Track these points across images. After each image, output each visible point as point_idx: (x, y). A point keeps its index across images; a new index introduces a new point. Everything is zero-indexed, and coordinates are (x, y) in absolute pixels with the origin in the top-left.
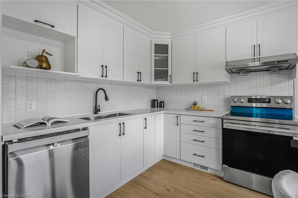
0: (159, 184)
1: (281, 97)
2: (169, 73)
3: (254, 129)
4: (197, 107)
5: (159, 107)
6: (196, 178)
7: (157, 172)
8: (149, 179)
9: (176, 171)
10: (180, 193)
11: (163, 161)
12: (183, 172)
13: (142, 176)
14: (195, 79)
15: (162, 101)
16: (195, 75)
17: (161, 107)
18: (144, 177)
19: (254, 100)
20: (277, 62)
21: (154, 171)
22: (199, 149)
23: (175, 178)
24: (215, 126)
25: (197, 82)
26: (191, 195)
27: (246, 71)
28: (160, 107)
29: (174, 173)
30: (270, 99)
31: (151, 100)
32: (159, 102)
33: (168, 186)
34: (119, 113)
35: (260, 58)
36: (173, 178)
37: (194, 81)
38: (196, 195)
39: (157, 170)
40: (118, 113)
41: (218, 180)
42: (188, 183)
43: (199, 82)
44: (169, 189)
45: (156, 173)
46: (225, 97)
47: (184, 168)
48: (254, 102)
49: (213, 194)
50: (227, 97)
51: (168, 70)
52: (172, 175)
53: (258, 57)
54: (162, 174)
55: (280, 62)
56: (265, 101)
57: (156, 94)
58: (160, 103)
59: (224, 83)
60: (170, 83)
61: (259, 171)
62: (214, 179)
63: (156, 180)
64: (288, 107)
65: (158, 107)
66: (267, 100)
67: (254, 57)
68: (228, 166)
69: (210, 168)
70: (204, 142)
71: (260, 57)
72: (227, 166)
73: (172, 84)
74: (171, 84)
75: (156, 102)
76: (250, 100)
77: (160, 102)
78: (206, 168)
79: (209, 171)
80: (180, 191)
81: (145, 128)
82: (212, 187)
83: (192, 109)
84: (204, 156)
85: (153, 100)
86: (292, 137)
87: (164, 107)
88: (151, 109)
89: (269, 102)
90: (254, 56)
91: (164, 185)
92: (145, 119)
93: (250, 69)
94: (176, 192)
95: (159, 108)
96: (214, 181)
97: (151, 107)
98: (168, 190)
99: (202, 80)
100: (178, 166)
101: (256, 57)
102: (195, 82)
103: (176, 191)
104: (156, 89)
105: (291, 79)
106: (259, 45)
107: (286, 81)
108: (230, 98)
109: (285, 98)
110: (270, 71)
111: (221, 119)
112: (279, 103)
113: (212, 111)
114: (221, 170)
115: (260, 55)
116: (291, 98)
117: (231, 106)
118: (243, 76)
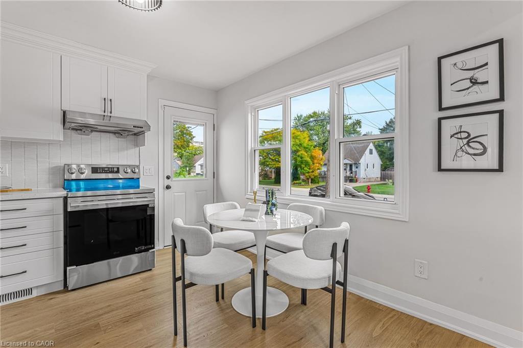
1: (129, 166)
19: (100, 169)
20: (133, 127)
27: (91, 129)
30: (118, 168)
35: (110, 116)
38: (39, 330)
41: (58, 296)
46: (52, 166)
50: (54, 166)
53: (109, 114)
55: (135, 127)
56: (114, 171)
59: (50, 143)
64: (135, 176)
66: (116, 170)
67: (103, 114)
68: (77, 266)
69: (37, 287)
70: (25, 245)
71: (111, 115)
72: (75, 267)
76: (95, 170)
78: (29, 291)
79: (35, 293)
84: (25, 272)
86: (148, 205)
89: (118, 172)
90: (105, 112)
93: (97, 128)
96: (52, 300)
101: (106, 114)
105: (137, 146)
106: (111, 100)
107: (132, 148)
108: (60, 166)
109: (134, 167)
110: (116, 135)
111: (62, 199)
112: (127, 173)
113: (28, 190)
114: (62, 278)
115: (111, 113)
116: (138, 167)
117: (65, 180)
118: (83, 136)
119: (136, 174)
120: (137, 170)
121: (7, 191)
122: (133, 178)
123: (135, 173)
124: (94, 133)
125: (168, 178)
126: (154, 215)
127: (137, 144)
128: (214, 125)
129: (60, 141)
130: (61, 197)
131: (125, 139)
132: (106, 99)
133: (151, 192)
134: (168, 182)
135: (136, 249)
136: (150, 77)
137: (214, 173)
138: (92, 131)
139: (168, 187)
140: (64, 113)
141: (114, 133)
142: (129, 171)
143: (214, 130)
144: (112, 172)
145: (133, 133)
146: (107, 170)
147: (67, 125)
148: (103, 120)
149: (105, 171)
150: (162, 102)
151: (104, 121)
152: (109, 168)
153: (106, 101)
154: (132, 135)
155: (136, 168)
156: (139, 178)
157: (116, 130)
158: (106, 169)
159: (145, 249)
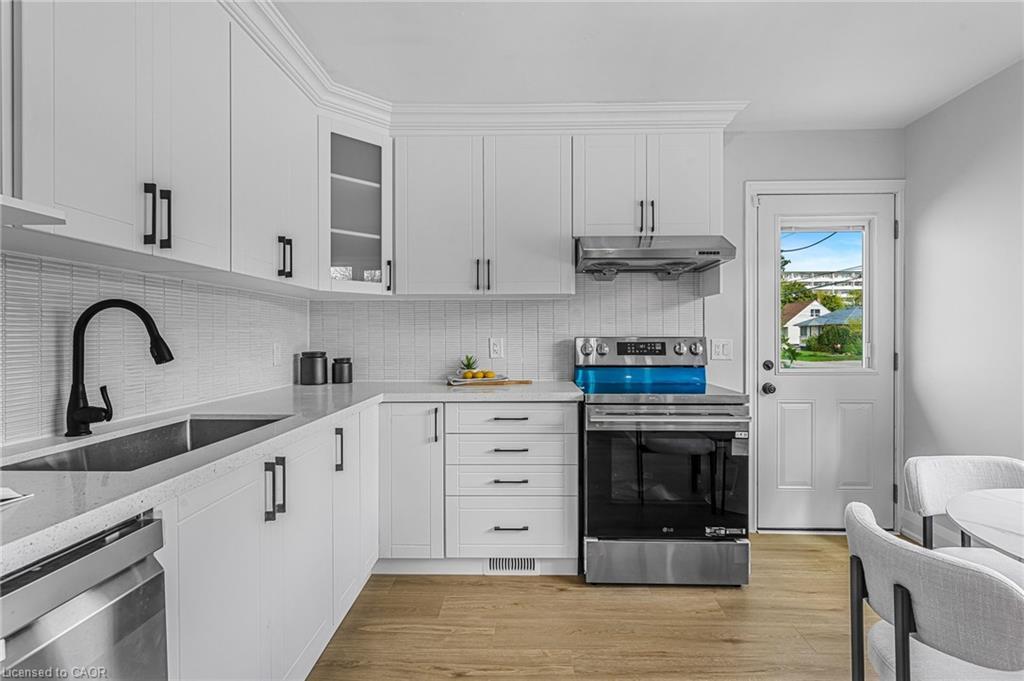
0: (419, 669)
1: (685, 339)
2: (386, 255)
3: (646, 423)
4: (482, 375)
5: (330, 380)
6: (516, 604)
7: (379, 629)
8: (367, 667)
9: (445, 603)
10: (500, 670)
11: (376, 581)
12: (465, 599)
13: (331, 665)
14: (483, 282)
15: (341, 357)
16: (483, 268)
17: (341, 382)
18: (340, 665)
19: (631, 347)
20: (700, 253)
21: (368, 629)
22: (510, 508)
23: (457, 625)
24: (558, 430)
25: (487, 292)
26: (534, 660)
27: (617, 267)
28: (334, 382)
29: (442, 612)
30: (663, 345)
31: (296, 356)
32: (330, 363)
33: (452, 662)
34: (191, 420)
35: (652, 237)
36: (449, 628)
37: (478, 288)
38: (549, 655)
39: (377, 621)
40: (188, 418)
41: (571, 588)
42: (505, 627)
43: (492, 292)
44: (460, 670)
45: (379, 633)
46: (557, 340)
47: (461, 584)
48: (631, 354)
49: (585, 634)
51: (380, 240)
52: (439, 618)
53: (650, 234)
54: (403, 628)
55: (704, 253)
56: (655, 350)
57: (310, 330)
58: (333, 365)
59: (554, 300)
60: (389, 288)
61: (672, 530)
62: (562, 590)
63: (394, 660)
64: (696, 361)
65: (326, 382)
66: (659, 348)
67: (639, 234)
68: (599, 539)
69: (541, 559)
70: (526, 482)
71: (654, 234)
72: (596, 540)
73: (397, 292)
74: (390, 293)
75: (319, 361)
76: (623, 348)
77: (335, 360)
78: (530, 563)
79: (539, 570)
80: (495, 663)
81: (339, 468)
82: (570, 612)
83: (469, 381)
84: (526, 529)
85: (303, 354)
86: (732, 433)
87: (350, 381)
88: (295, 391)
89: (663, 352)
90: (641, 230)
91: (437, 665)
92: (339, 431)
93: (627, 264)
94: (485, 670)
95: (330, 386)
96: (564, 593)
97: (296, 382)
98: (459, 675)
99: (503, 287)
100: (439, 584)
101: (643, 234)
102: (480, 292)
103: (484, 667)
104: (311, 311)
105: (699, 295)
106: (653, 202)
107: (689, 300)
108: (570, 341)
109: (694, 341)
110: (660, 274)
111: (576, 405)
112: (681, 354)
113: (527, 383)
114: (576, 555)
115: (653, 230)
116: (703, 341)
117: (577, 367)
118: (602, 282)
119: (697, 358)
120: (701, 348)
121: (502, 384)
122: (692, 366)
123: (696, 354)
124: (620, 275)
125: (768, 366)
126: (747, 457)
127: (698, 293)
128: (896, 222)
129: (569, 295)
130: (575, 402)
131: (676, 282)
132: (644, 203)
133: (739, 403)
134: (767, 377)
135: (708, 530)
136: (729, 136)
137: (895, 355)
138: (619, 271)
139: (768, 389)
140: (577, 241)
141: (655, 271)
142: (685, 349)
143: (896, 237)
144: (652, 352)
145: (692, 266)
146: (643, 349)
147: (581, 265)
148: (639, 246)
149: (640, 349)
150: (753, 188)
151: (641, 248)
152: (646, 344)
153: (644, 206)
154: (689, 271)
155: (698, 345)
156: (703, 367)
157: (660, 266)
158: (642, 346)
159: (726, 535)
